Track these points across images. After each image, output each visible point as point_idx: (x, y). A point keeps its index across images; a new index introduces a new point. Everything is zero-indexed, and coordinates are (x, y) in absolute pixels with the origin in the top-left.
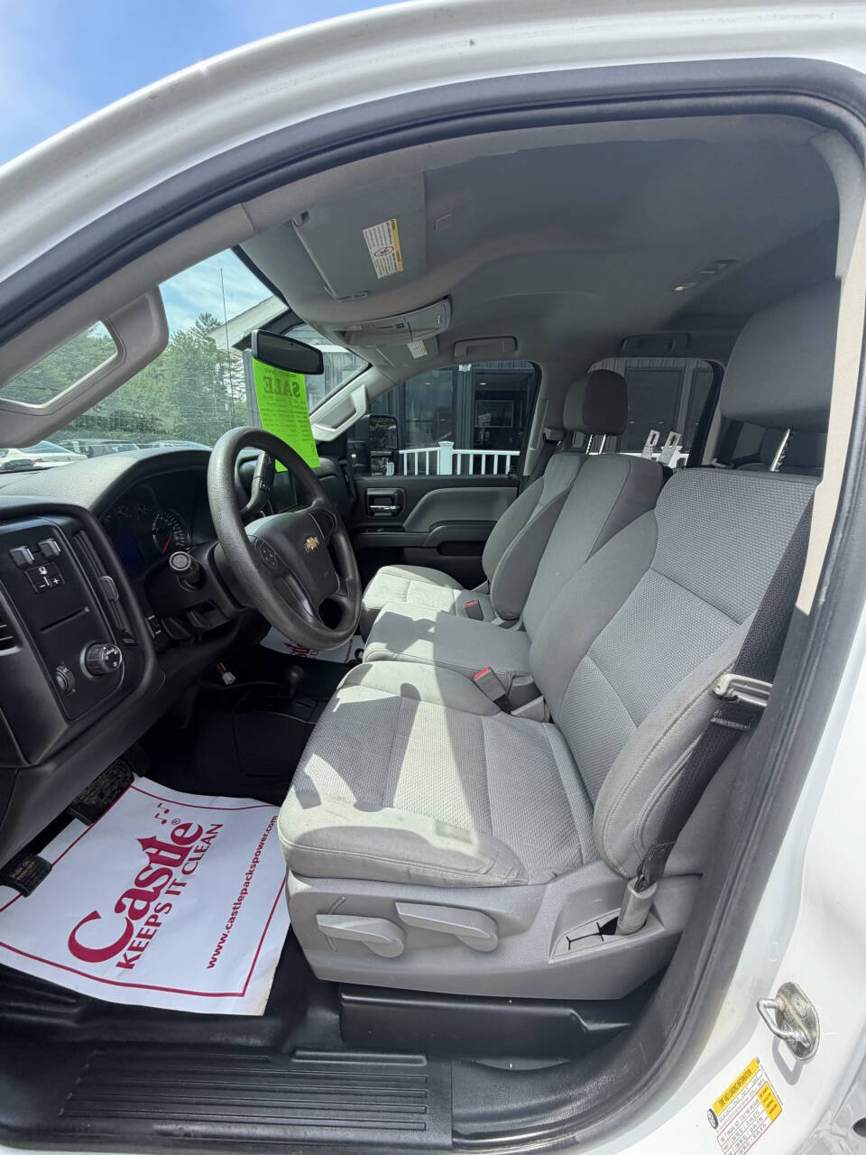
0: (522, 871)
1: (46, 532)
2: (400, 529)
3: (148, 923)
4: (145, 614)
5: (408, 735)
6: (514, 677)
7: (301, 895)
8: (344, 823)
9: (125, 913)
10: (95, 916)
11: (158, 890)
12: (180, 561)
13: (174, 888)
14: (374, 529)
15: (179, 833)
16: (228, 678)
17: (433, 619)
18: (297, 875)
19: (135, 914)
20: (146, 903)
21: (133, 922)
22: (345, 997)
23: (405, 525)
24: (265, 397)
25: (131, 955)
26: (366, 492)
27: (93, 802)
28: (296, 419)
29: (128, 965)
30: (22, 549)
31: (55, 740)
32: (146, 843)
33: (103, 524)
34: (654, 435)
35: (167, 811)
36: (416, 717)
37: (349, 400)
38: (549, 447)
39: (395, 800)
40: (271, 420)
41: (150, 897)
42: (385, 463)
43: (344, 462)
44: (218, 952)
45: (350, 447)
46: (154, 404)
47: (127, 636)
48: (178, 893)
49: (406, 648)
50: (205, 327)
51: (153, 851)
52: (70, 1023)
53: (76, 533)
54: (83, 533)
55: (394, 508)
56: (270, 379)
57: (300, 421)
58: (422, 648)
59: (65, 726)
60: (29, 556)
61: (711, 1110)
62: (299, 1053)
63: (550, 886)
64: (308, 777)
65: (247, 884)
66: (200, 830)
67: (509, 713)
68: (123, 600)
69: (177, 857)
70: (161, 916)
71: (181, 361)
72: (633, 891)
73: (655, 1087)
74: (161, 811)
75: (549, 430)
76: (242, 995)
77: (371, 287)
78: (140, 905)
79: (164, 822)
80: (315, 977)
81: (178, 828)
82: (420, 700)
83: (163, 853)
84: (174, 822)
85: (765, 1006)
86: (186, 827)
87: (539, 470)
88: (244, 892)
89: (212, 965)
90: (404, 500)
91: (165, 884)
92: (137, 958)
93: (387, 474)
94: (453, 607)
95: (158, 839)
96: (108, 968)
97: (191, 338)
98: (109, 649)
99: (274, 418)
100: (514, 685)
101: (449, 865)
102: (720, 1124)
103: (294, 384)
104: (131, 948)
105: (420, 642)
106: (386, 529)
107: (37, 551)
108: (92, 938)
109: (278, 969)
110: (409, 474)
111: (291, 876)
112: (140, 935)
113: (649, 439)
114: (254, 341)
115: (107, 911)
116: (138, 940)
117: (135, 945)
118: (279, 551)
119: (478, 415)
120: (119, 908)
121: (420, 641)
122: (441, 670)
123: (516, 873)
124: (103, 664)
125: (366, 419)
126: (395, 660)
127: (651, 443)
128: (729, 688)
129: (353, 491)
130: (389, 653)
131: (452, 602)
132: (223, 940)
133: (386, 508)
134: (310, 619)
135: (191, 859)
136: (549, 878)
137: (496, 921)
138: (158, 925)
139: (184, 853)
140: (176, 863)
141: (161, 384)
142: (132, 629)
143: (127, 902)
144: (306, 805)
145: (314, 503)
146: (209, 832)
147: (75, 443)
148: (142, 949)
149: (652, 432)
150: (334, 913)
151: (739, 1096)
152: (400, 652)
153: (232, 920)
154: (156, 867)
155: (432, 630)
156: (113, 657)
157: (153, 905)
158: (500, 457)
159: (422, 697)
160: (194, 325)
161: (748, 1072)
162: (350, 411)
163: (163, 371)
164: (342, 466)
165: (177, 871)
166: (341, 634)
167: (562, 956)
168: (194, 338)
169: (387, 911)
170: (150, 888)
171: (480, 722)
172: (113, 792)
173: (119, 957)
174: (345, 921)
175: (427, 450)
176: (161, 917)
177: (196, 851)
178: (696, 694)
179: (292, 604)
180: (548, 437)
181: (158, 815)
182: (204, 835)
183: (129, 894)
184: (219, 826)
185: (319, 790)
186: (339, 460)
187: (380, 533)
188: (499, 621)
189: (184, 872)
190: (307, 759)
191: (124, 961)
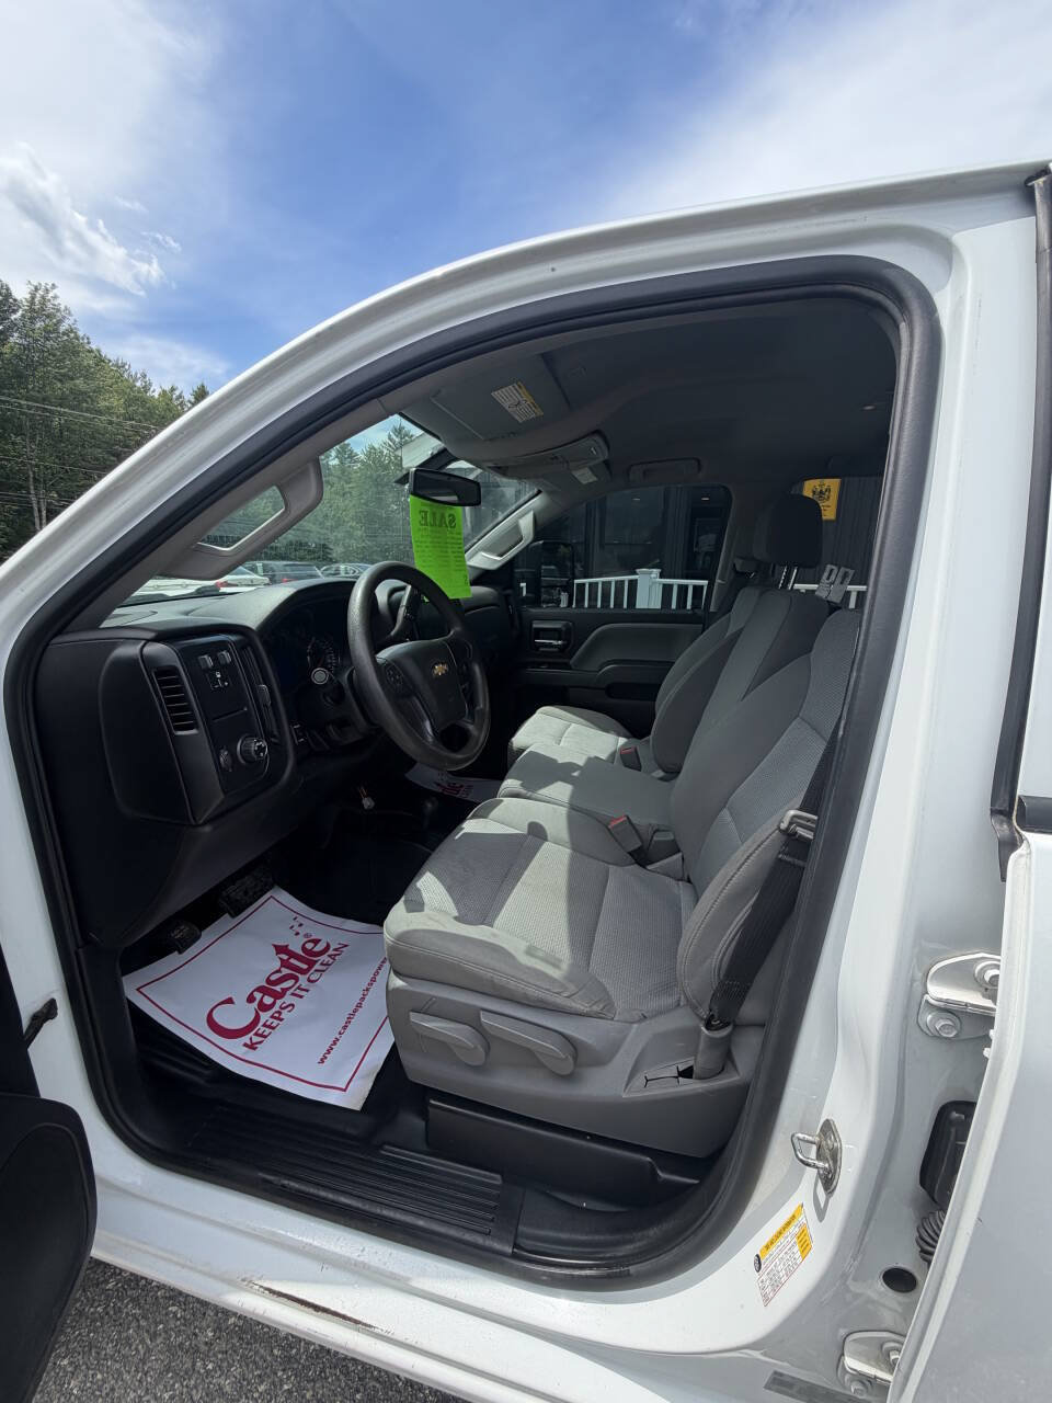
0: (609, 1005)
1: (222, 645)
2: (567, 666)
3: (272, 1017)
4: (291, 723)
5: (525, 869)
6: (657, 830)
7: (398, 990)
8: (441, 928)
9: (255, 1004)
10: (230, 1001)
11: (285, 991)
12: (320, 676)
13: (298, 992)
14: (539, 665)
15: (309, 946)
16: (367, 803)
17: (581, 763)
18: (398, 974)
19: (263, 1007)
20: (272, 1000)
21: (261, 1013)
22: (433, 1102)
23: (571, 662)
24: (419, 530)
25: (256, 1039)
26: (531, 625)
27: (238, 898)
28: (450, 550)
29: (252, 1046)
30: (206, 657)
31: (214, 806)
32: (280, 949)
33: (265, 643)
34: (831, 571)
35: (301, 925)
36: (538, 855)
37: (516, 528)
38: (740, 580)
39: (496, 922)
40: (423, 551)
41: (278, 996)
42: (560, 594)
43: (509, 592)
44: (328, 1052)
45: (517, 576)
46: (339, 523)
47: (274, 736)
48: (301, 997)
49: (540, 788)
50: (397, 440)
51: (285, 957)
52: (201, 1081)
53: (244, 648)
54: (249, 648)
55: (560, 642)
56: (426, 513)
57: (453, 552)
58: (561, 791)
59: (222, 796)
60: (210, 662)
61: (758, 1256)
62: (386, 1147)
63: (635, 1026)
64: (419, 890)
65: (363, 999)
66: (328, 947)
67: (644, 867)
68: (274, 704)
69: (305, 966)
70: (285, 1012)
71: (371, 477)
72: (703, 1029)
73: (707, 1227)
74: (296, 924)
75: (741, 561)
76: (345, 1090)
77: (513, 430)
78: (268, 1000)
79: (297, 934)
80: (406, 1078)
81: (309, 941)
82: (546, 840)
83: (292, 961)
84: (306, 935)
85: (799, 1139)
86: (316, 942)
87: (726, 607)
88: (359, 1005)
89: (322, 1061)
90: (573, 634)
91: (290, 988)
92: (260, 1042)
93: (562, 606)
94: (613, 755)
95: (290, 948)
96: (237, 1046)
97: (382, 452)
98: (258, 741)
99: (427, 550)
100: (655, 838)
101: (531, 981)
102: (763, 1267)
103: (450, 516)
104: (256, 1034)
105: (559, 785)
106: (551, 665)
107: (215, 659)
108: (225, 1018)
109: (378, 1074)
110: (590, 606)
111: (392, 974)
112: (264, 1025)
113: (826, 574)
114: (411, 479)
115: (240, 1000)
116: (263, 1029)
117: (260, 1032)
118: (405, 672)
119: (699, 536)
120: (251, 999)
121: (560, 783)
122: (574, 812)
123: (601, 1006)
124: (253, 753)
125: (537, 546)
126: (529, 798)
127: (828, 579)
128: (791, 823)
129: (517, 622)
130: (523, 791)
131: (613, 749)
132: (335, 1043)
133: (554, 642)
134: (430, 740)
135: (316, 971)
136: (637, 1018)
137: (575, 1048)
138: (281, 1020)
139: (311, 964)
140: (303, 972)
141: (347, 502)
142: (279, 732)
143: (258, 996)
144: (409, 910)
145: (452, 633)
146: (336, 950)
147: (259, 564)
148: (265, 1037)
149: (829, 567)
150: (424, 1013)
151: (781, 1239)
152: (534, 791)
153: (345, 1027)
154: (285, 971)
155: (576, 774)
156: (261, 749)
157: (279, 1002)
158: (695, 587)
159: (549, 838)
160: (386, 439)
161: (793, 1217)
162: (517, 539)
163: (352, 488)
164: (507, 596)
165: (303, 979)
166: (459, 756)
167: (637, 1092)
168: (385, 452)
169: (471, 1018)
170: (278, 988)
171: (607, 872)
172: (255, 893)
173: (246, 1039)
174: (433, 1021)
175: (626, 578)
176: (285, 1014)
177: (322, 964)
178: (770, 831)
179: (414, 725)
180: (738, 568)
181: (292, 927)
182: (331, 952)
183: (260, 989)
184: (346, 946)
185: (426, 901)
186: (505, 589)
187: (543, 670)
188: (660, 773)
189: (309, 980)
190: (422, 875)
191: (249, 1043)
